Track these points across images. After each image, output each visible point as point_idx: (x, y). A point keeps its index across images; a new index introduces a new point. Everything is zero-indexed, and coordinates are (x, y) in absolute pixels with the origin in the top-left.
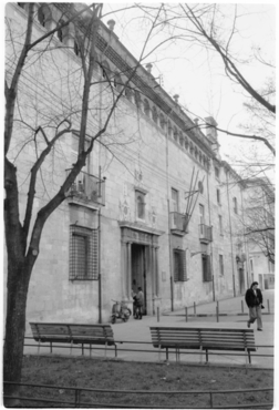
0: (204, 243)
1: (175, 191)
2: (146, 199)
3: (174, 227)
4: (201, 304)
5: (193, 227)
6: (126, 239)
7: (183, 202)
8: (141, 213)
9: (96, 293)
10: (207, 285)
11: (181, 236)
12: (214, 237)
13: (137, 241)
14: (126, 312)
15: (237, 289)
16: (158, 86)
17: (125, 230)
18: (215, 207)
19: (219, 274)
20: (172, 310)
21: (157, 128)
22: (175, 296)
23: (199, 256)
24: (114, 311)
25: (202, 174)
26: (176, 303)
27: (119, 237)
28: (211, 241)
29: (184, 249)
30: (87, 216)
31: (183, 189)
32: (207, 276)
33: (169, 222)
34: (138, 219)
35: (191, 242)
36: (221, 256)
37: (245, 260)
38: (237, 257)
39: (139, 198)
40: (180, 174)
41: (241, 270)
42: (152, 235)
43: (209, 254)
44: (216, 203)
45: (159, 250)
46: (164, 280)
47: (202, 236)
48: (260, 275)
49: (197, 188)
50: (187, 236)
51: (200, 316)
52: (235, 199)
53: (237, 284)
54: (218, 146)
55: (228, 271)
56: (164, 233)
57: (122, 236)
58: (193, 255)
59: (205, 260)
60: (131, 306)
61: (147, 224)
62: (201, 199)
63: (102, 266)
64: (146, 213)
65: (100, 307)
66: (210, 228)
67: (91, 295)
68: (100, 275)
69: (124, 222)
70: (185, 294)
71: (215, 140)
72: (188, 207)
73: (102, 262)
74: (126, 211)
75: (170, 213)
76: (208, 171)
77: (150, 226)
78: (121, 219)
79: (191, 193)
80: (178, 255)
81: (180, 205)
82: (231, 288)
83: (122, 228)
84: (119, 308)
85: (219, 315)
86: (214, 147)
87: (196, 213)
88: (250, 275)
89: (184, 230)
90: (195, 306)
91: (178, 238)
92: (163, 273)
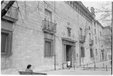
0: (91, 45)
1: (81, 29)
2: (71, 31)
3: (81, 40)
4: (90, 64)
5: (87, 40)
6: (64, 43)
8: (69, 35)
10: (92, 58)
11: (83, 43)
12: (94, 44)
15: (102, 59)
18: (94, 34)
19: (96, 55)
20: (80, 66)
21: (75, 9)
22: (81, 61)
23: (89, 49)
25: (89, 24)
26: (82, 63)
27: (62, 43)
29: (84, 47)
30: (50, 36)
32: (92, 56)
33: (79, 39)
34: (68, 37)
35: (86, 45)
36: (96, 49)
37: (104, 50)
38: (102, 50)
39: (69, 31)
40: (82, 24)
41: (103, 54)
42: (73, 42)
43: (92, 48)
44: (94, 33)
45: (76, 47)
46: (77, 56)
47: (90, 43)
48: (109, 55)
49: (88, 28)
50: (85, 43)
51: (89, 68)
52: (101, 32)
53: (102, 58)
54: (95, 16)
55: (99, 54)
56: (77, 42)
57: (63, 42)
58: (87, 49)
59: (91, 50)
61: (71, 38)
62: (89, 32)
63: (56, 52)
64: (71, 35)
65: (55, 65)
66: (93, 41)
67: (52, 61)
68: (55, 55)
70: (85, 61)
71: (94, 14)
72: (85, 34)
73: (56, 50)
74: (64, 35)
75: (79, 36)
76: (92, 24)
77: (73, 39)
78: (63, 37)
79: (86, 30)
80: (82, 49)
81: (83, 33)
82: (100, 59)
83: (63, 40)
85: (95, 68)
86: (93, 16)
87: (88, 36)
88: (106, 55)
89: (84, 41)
90: (87, 65)
91: (82, 44)
92: (77, 54)
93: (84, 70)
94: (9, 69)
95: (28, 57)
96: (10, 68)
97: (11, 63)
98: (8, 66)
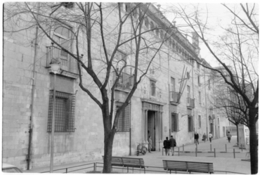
0: (189, 109)
1: (173, 79)
2: (156, 84)
3: (172, 100)
4: (187, 144)
5: (183, 100)
6: (145, 108)
7: (178, 85)
8: (153, 93)
9: (128, 138)
11: (176, 105)
12: (195, 105)
13: (151, 109)
14: (145, 149)
16: (164, 18)
17: (145, 104)
18: (197, 86)
19: (198, 127)
23: (187, 117)
24: (138, 149)
25: (189, 68)
27: (141, 107)
28: (194, 107)
29: (177, 112)
30: (124, 96)
31: (177, 78)
32: (191, 129)
33: (169, 97)
34: (152, 97)
35: (182, 109)
36: (200, 116)
37: (214, 118)
38: (210, 117)
39: (153, 84)
40: (176, 69)
41: (212, 124)
42: (159, 105)
43: (192, 115)
44: (197, 84)
45: (163, 114)
46: (166, 131)
47: (188, 105)
48: (224, 127)
49: (186, 77)
50: (179, 105)
51: (186, 152)
54: (199, 49)
55: (204, 125)
56: (166, 104)
57: (143, 106)
58: (183, 116)
59: (190, 119)
60: (147, 146)
61: (156, 99)
62: (189, 82)
63: (132, 124)
64: (156, 93)
65: (130, 146)
66: (193, 100)
67: (125, 140)
68: (130, 129)
69: (144, 99)
71: (197, 46)
72: (180, 89)
73: (132, 122)
74: (145, 92)
75: (170, 92)
76: (193, 66)
77: (158, 100)
78: (142, 97)
79: (182, 80)
80: (174, 117)
81: (176, 87)
83: (143, 102)
84: (141, 147)
85: (197, 152)
86: (196, 51)
87: (185, 91)
88: (217, 127)
89: (178, 102)
90: (183, 146)
91: (174, 107)
92: (165, 128)
93: (179, 155)
94: (70, 154)
95: (93, 134)
96: (70, 151)
97: (72, 144)
98: (68, 148)
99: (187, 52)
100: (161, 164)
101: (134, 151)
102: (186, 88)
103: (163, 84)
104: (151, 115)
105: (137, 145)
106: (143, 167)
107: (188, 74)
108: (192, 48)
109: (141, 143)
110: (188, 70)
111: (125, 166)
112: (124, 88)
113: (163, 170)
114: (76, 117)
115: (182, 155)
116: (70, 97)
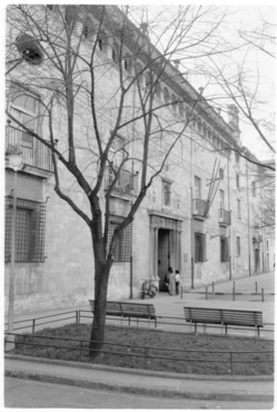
0: (223, 226)
1: (198, 179)
2: (173, 188)
3: (196, 212)
4: (219, 282)
5: (213, 212)
6: (154, 225)
7: (205, 189)
8: (167, 201)
9: (128, 272)
10: (225, 265)
11: (202, 221)
12: (232, 221)
13: (163, 226)
14: (154, 289)
15: (253, 268)
16: (186, 81)
17: (154, 218)
18: (234, 191)
19: (236, 254)
20: (192, 287)
21: (183, 121)
22: (195, 275)
23: (218, 238)
24: (143, 289)
25: (223, 162)
26: (196, 281)
27: (148, 223)
28: (229, 224)
29: (204, 232)
30: (122, 206)
31: (205, 177)
32: (225, 257)
33: (192, 208)
34: (165, 207)
35: (211, 226)
36: (238, 238)
37: (261, 241)
38: (254, 239)
39: (166, 188)
40: (202, 163)
41: (257, 251)
42: (176, 220)
43: (227, 235)
44: (235, 187)
45: (183, 234)
46: (186, 261)
47: (221, 220)
49: (218, 176)
50: (207, 221)
51: (218, 294)
53: (253, 263)
54: (239, 131)
55: (244, 252)
56: (186, 218)
57: (151, 222)
58: (212, 237)
59: (224, 242)
60: (157, 284)
61: (172, 211)
62: (222, 185)
63: (133, 250)
64: (172, 201)
65: (131, 285)
66: (229, 213)
67: (124, 275)
68: (131, 257)
69: (152, 211)
70: (204, 274)
71: (237, 127)
73: (133, 246)
74: (154, 200)
75: (192, 200)
76: (229, 159)
77: (175, 213)
78: (150, 208)
79: (213, 180)
80: (199, 238)
81: (202, 191)
82: (247, 268)
83: (151, 216)
84: (147, 286)
85: (235, 295)
86: (235, 134)
87: (217, 199)
88: (265, 255)
89: (205, 216)
90: (213, 284)
91: (199, 223)
92: (186, 256)
94: (38, 296)
95: (73, 265)
96: (38, 292)
97: (40, 281)
98: (35, 288)
99: (221, 137)
100: (182, 314)
101: (137, 291)
102: (218, 193)
103: (183, 187)
104: (164, 236)
105: (141, 282)
106: (153, 317)
107: (221, 171)
108: (228, 131)
109: (147, 279)
110: (222, 166)
111: (125, 315)
112: (122, 194)
113: (184, 322)
114: (47, 238)
115: (211, 298)
116: (38, 208)
